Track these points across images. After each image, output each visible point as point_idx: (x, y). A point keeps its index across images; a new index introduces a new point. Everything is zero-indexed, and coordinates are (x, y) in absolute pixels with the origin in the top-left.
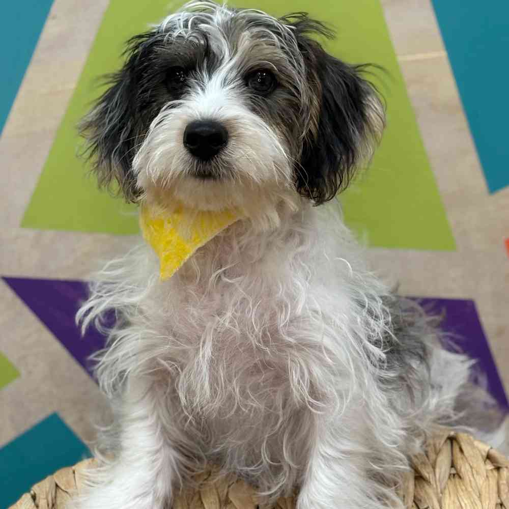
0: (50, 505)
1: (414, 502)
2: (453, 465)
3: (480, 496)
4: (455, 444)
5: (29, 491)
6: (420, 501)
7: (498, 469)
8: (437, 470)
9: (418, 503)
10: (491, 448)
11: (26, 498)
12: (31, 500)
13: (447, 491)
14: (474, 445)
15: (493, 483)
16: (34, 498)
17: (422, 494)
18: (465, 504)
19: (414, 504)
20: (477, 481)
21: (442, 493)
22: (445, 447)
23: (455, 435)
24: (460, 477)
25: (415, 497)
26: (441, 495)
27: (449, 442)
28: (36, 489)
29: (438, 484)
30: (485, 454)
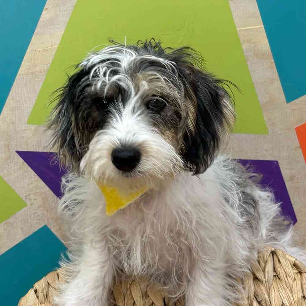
0: (45, 297)
1: (254, 295)
2: (274, 271)
3: (291, 292)
4: (275, 256)
5: (33, 287)
6: (258, 296)
7: (300, 273)
8: (266, 274)
9: (257, 297)
10: (296, 259)
11: (31, 292)
12: (34, 294)
13: (272, 289)
14: (286, 257)
15: (298, 282)
16: (36, 291)
17: (259, 290)
18: (284, 298)
19: (254, 297)
20: (289, 281)
21: (269, 289)
22: (269, 258)
23: (275, 250)
24: (279, 278)
25: (255, 293)
26: (269, 290)
27: (271, 255)
28: (37, 286)
29: (267, 284)
30: (292, 264)
